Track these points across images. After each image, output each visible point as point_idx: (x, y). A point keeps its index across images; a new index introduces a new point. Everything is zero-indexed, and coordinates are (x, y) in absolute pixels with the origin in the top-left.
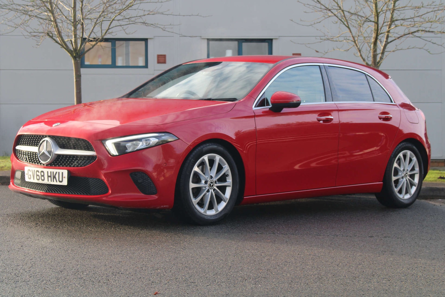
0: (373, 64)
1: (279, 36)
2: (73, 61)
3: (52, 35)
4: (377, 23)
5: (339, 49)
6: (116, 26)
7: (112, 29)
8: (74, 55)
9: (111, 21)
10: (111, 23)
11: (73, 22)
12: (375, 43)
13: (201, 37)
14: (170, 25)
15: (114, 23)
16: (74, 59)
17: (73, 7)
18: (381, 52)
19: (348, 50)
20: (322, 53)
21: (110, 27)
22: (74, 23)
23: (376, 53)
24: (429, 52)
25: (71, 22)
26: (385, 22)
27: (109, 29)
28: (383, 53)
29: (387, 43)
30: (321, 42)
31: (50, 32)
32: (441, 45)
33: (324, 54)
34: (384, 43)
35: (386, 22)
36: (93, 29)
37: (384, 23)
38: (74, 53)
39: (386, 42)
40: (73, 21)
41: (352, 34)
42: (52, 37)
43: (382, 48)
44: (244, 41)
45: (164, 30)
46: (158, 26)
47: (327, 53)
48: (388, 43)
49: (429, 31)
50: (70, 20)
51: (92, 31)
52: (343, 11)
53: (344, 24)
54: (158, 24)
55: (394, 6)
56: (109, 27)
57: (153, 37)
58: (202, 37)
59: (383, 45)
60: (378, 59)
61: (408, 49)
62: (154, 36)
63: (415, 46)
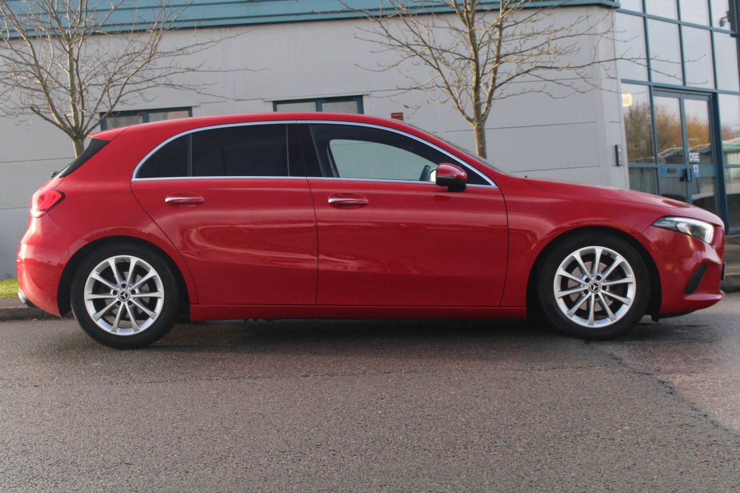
0: (476, 118)
1: (371, 91)
2: (74, 144)
3: (39, 110)
4: (476, 61)
5: (434, 101)
6: (130, 92)
7: (125, 95)
8: (75, 135)
9: (122, 86)
10: (123, 88)
11: (70, 91)
12: (477, 89)
13: (264, 99)
14: (204, 84)
15: (127, 88)
16: (74, 141)
17: (69, 69)
18: (487, 100)
19: (446, 101)
20: (413, 108)
21: (122, 93)
22: (72, 92)
23: (478, 102)
24: (550, 96)
25: (68, 90)
26: (488, 58)
27: (120, 96)
28: (489, 102)
29: (494, 88)
30: (404, 93)
31: (35, 105)
32: (569, 86)
33: (416, 110)
34: (490, 88)
35: (490, 59)
36: (101, 98)
37: (487, 60)
38: (74, 133)
39: (492, 86)
40: (70, 89)
41: (444, 79)
42: (38, 113)
43: (488, 95)
44: (324, 101)
45: (199, 93)
46: (190, 87)
47: (419, 107)
48: (496, 88)
49: (551, 68)
50: (65, 88)
51: (100, 101)
52: (430, 48)
53: (432, 65)
54: (189, 85)
55: (500, 35)
56: (120, 94)
57: (198, 105)
58: (266, 100)
59: (489, 90)
60: (483, 111)
61: (522, 93)
62: (200, 103)
63: (532, 89)
